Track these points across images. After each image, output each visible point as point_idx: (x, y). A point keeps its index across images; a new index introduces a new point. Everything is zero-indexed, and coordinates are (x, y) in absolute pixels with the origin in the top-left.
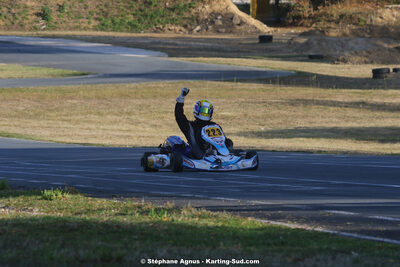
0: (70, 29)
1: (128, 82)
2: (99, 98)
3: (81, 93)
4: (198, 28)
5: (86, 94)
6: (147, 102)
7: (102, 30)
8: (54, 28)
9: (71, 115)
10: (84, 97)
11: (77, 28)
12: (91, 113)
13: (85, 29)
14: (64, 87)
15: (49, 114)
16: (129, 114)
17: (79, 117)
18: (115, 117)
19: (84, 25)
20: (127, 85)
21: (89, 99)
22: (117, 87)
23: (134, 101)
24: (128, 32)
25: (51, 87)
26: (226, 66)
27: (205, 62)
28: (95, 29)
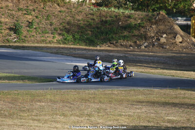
0: (38, 42)
1: (88, 89)
2: (63, 102)
3: (49, 97)
4: (146, 44)
5: (53, 98)
6: (104, 106)
7: (64, 43)
8: (24, 41)
9: (40, 115)
10: (51, 101)
11: (43, 41)
12: (57, 114)
13: (50, 42)
14: (33, 92)
15: (21, 114)
16: (89, 115)
17: (47, 118)
18: (77, 118)
19: (49, 39)
20: (87, 91)
21: (55, 102)
22: (79, 93)
23: (93, 105)
24: (86, 45)
25: (22, 91)
26: (170, 77)
27: (152, 73)
28: (58, 42)
